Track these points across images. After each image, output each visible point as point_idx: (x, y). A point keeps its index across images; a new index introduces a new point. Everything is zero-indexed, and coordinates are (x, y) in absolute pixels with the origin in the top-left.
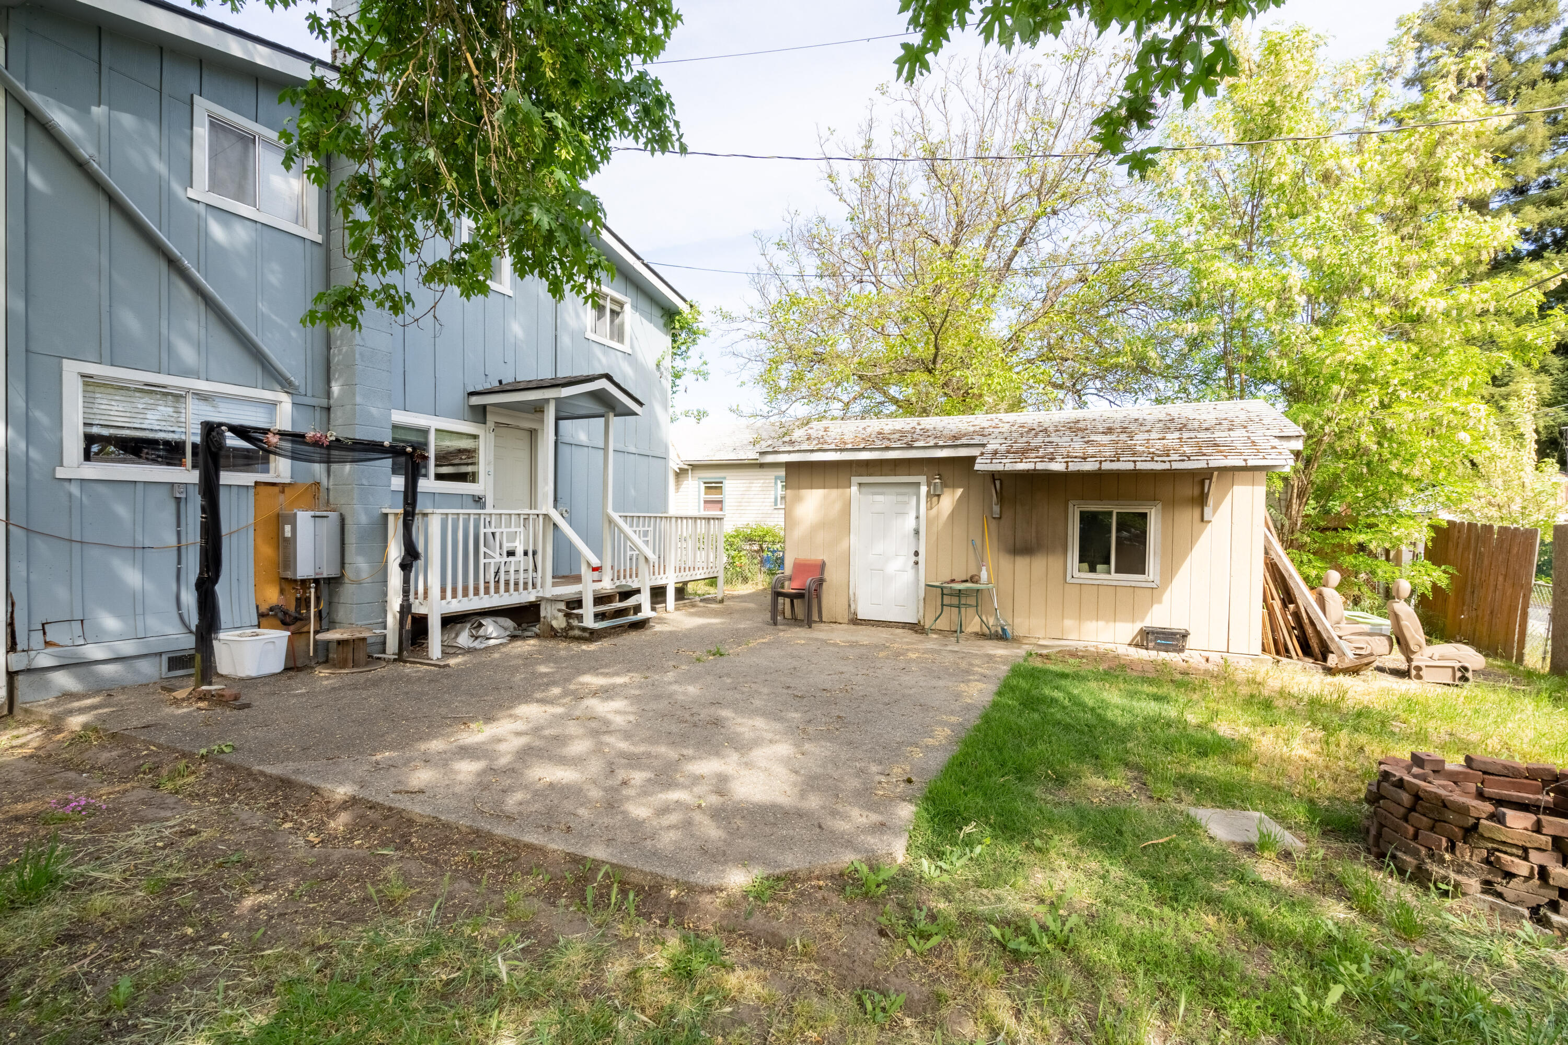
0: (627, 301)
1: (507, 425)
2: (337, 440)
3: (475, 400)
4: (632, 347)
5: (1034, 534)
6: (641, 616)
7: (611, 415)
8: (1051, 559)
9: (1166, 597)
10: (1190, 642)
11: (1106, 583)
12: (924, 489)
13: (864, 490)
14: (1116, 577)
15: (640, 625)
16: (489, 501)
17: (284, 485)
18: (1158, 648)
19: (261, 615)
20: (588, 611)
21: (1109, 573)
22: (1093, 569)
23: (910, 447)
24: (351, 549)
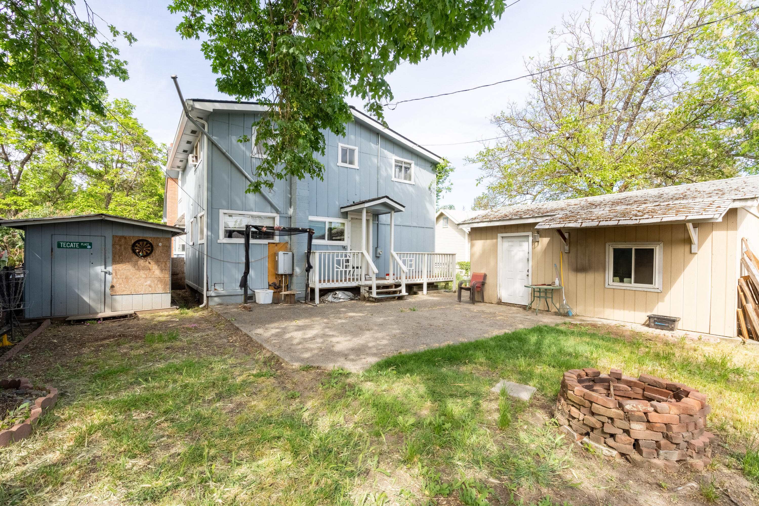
0: (413, 162)
1: (357, 219)
2: (284, 228)
3: (343, 210)
4: (415, 181)
5: (587, 261)
6: (401, 294)
7: (393, 212)
8: (597, 274)
9: (667, 298)
10: (679, 325)
11: (628, 288)
12: (531, 239)
13: (504, 240)
14: (634, 286)
15: (400, 298)
16: (349, 248)
17: (277, 243)
18: (657, 327)
19: (269, 285)
20: (374, 291)
21: (631, 283)
22: (622, 281)
23: (521, 218)
24: (295, 264)
